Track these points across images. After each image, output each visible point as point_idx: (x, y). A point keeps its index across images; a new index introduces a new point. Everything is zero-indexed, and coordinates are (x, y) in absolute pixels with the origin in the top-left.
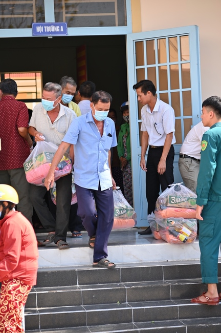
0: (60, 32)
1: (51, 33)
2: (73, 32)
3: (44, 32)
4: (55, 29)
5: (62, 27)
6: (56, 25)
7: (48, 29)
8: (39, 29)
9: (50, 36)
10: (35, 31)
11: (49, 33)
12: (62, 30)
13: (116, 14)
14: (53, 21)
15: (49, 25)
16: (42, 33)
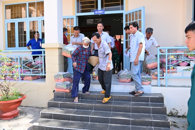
0: (102, 13)
1: (100, 13)
2: (106, 13)
3: (97, 13)
4: (101, 12)
5: (103, 11)
6: (101, 11)
7: (99, 12)
8: (96, 12)
9: (100, 14)
10: (95, 13)
13: (120, 6)
14: (101, 10)
15: (99, 11)
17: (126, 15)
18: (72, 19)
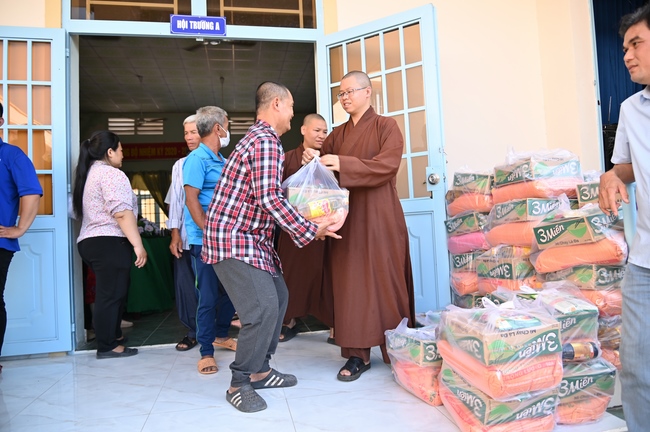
0: (214, 32)
1: (202, 31)
2: (235, 32)
3: (189, 30)
4: (209, 26)
5: (217, 24)
6: (208, 20)
7: (196, 25)
8: (182, 24)
9: (199, 38)
10: (175, 28)
11: (197, 31)
12: (218, 28)
13: (300, 12)
14: (204, 14)
15: (197, 19)
16: (186, 31)
17: (334, 51)
18: (43, 48)
